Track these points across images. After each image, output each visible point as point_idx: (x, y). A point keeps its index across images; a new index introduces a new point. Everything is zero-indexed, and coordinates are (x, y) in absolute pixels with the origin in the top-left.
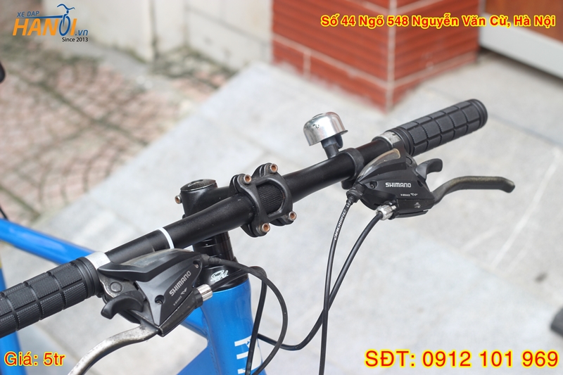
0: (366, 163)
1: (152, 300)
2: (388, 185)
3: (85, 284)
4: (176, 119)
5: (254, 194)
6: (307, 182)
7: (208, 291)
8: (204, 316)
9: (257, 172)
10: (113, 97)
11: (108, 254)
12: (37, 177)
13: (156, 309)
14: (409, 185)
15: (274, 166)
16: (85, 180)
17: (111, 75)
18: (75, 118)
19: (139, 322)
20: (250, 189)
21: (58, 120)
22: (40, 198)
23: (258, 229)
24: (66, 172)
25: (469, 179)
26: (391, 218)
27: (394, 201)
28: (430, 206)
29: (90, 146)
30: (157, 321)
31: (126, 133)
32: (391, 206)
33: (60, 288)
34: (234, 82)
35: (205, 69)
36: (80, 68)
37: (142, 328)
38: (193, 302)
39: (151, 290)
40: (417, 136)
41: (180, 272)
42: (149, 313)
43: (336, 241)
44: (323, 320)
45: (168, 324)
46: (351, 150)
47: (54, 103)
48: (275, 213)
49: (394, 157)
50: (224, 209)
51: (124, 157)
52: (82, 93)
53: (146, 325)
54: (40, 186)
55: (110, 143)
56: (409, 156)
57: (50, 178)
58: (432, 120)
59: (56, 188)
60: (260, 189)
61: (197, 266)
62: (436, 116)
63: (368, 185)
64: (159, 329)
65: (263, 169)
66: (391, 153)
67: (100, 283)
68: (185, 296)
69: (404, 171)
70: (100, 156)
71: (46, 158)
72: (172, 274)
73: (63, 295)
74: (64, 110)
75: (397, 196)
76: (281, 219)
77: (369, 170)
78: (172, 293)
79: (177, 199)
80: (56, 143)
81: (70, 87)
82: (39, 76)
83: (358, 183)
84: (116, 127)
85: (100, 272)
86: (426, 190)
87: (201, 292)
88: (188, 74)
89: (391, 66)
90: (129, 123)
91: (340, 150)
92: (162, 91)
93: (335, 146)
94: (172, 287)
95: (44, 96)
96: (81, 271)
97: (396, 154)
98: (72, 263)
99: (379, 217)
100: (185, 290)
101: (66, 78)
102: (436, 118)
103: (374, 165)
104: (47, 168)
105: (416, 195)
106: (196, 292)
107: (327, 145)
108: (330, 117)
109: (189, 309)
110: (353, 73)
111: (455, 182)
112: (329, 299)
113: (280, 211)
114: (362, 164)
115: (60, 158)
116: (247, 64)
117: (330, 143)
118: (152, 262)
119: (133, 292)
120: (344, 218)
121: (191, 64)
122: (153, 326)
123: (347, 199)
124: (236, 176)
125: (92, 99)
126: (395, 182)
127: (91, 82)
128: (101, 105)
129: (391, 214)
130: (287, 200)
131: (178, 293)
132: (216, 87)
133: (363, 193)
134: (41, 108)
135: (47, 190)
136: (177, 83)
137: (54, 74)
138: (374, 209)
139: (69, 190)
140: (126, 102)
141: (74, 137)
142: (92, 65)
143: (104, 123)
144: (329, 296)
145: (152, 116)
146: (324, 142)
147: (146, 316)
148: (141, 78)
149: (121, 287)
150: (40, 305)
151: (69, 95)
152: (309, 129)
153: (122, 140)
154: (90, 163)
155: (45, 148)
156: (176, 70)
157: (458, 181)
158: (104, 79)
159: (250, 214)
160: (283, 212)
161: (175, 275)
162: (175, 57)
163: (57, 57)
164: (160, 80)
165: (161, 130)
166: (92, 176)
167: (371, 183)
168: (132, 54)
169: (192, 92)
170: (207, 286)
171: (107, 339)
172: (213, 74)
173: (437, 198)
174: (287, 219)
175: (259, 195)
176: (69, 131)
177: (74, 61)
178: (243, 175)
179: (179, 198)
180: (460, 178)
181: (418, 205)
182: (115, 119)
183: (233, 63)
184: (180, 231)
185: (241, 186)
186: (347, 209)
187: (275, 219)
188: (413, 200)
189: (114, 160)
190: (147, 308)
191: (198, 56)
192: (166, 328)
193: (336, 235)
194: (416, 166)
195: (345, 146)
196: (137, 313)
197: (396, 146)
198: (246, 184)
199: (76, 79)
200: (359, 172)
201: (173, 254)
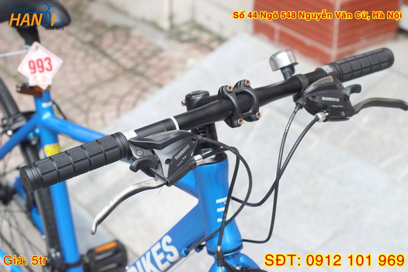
0: (310, 84)
1: (163, 162)
2: (324, 98)
3: (120, 150)
4: (183, 70)
5: (234, 99)
6: (269, 94)
7: (200, 159)
8: (196, 183)
9: (236, 85)
10: (140, 54)
11: (136, 131)
12: (85, 106)
13: (166, 168)
14: (338, 100)
15: (248, 82)
16: (118, 110)
17: (140, 39)
18: (113, 67)
19: (154, 176)
20: (232, 95)
21: (100, 68)
22: (87, 120)
23: (235, 122)
24: (105, 103)
25: (379, 100)
26: (325, 121)
27: (327, 110)
28: (351, 115)
29: (123, 86)
30: (166, 175)
31: (149, 79)
32: (325, 113)
33: (104, 151)
34: (225, 46)
35: (205, 37)
36: (118, 33)
37: (156, 180)
38: (190, 165)
39: (163, 155)
40: (346, 69)
41: (183, 145)
42: (161, 170)
43: (287, 133)
44: (275, 186)
45: (173, 178)
46: (300, 75)
47: (99, 56)
48: (247, 113)
49: (328, 81)
50: (214, 108)
51: (145, 95)
52: (118, 50)
53: (159, 178)
54: (87, 112)
55: (137, 85)
56: (340, 82)
57: (94, 107)
58: (356, 59)
59: (98, 114)
60: (238, 96)
61: (194, 142)
62: (359, 57)
63: (310, 98)
64: (167, 181)
65: (240, 83)
66: (327, 79)
67: (130, 149)
68: (185, 161)
69: (335, 91)
70: (129, 93)
71: (92, 93)
72: (177, 146)
73: (105, 155)
74: (105, 61)
75: (329, 107)
76: (251, 117)
77: (311, 88)
78: (177, 158)
79: (182, 103)
80: (99, 83)
81: (110, 46)
82: (89, 37)
83: (304, 96)
84: (142, 75)
85: (130, 142)
86: (349, 104)
87: (196, 159)
88: (193, 40)
89: (335, 38)
90: (151, 72)
91: (293, 75)
92: (174, 51)
93: (289, 72)
94: (177, 154)
95: (92, 51)
96: (118, 141)
97: (331, 79)
98: (112, 135)
99: (317, 120)
100: (185, 157)
101: (108, 39)
102: (359, 58)
103: (315, 85)
104: (92, 100)
105: (342, 106)
106: (193, 159)
107: (284, 71)
108: (288, 53)
109: (187, 169)
110: (309, 42)
111: (369, 101)
112: (280, 173)
113: (251, 111)
114: (307, 84)
115: (102, 94)
116: (234, 34)
117: (286, 70)
118: (164, 137)
119: (151, 156)
120: (293, 118)
121: (195, 33)
122: (163, 179)
123: (295, 106)
124: (223, 87)
125: (125, 54)
126: (329, 97)
127: (125, 43)
128: (132, 59)
129: (325, 118)
130: (255, 104)
131: (180, 158)
132: (211, 49)
133: (307, 103)
134: (89, 59)
135: (91, 115)
136: (186, 46)
137: (100, 37)
138: (314, 114)
139: (107, 116)
140: (149, 58)
141: (112, 80)
142: (127, 31)
143: (133, 71)
144: (280, 171)
145: (167, 68)
146: (282, 69)
147: (159, 172)
148: (160, 41)
149: (144, 152)
150: (90, 161)
151: (110, 51)
152: (273, 60)
153: (145, 83)
154: (122, 98)
155: (91, 87)
156: (185, 37)
157: (372, 100)
158: (134, 41)
159: (231, 112)
160: (253, 112)
161: (179, 147)
162: (185, 28)
163: (102, 25)
164: (174, 44)
165: (172, 77)
166: (123, 107)
167: (312, 97)
168: (155, 25)
169: (196, 52)
170: (199, 155)
171: (133, 185)
172: (211, 41)
173: (356, 110)
174: (255, 117)
175: (237, 100)
176: (109, 76)
177: (114, 28)
178: (227, 86)
179: (184, 102)
180: (373, 99)
181: (343, 114)
182: (141, 69)
183: (225, 33)
184: (184, 120)
185: (226, 93)
186: (295, 112)
187: (247, 116)
188: (339, 110)
189: (139, 97)
190: (160, 167)
191: (201, 28)
192: (171, 180)
193: (287, 129)
194: (343, 88)
195: (297, 72)
196: (153, 170)
197: (331, 74)
198: (229, 92)
199: (115, 40)
200: (304, 90)
201: (178, 133)
